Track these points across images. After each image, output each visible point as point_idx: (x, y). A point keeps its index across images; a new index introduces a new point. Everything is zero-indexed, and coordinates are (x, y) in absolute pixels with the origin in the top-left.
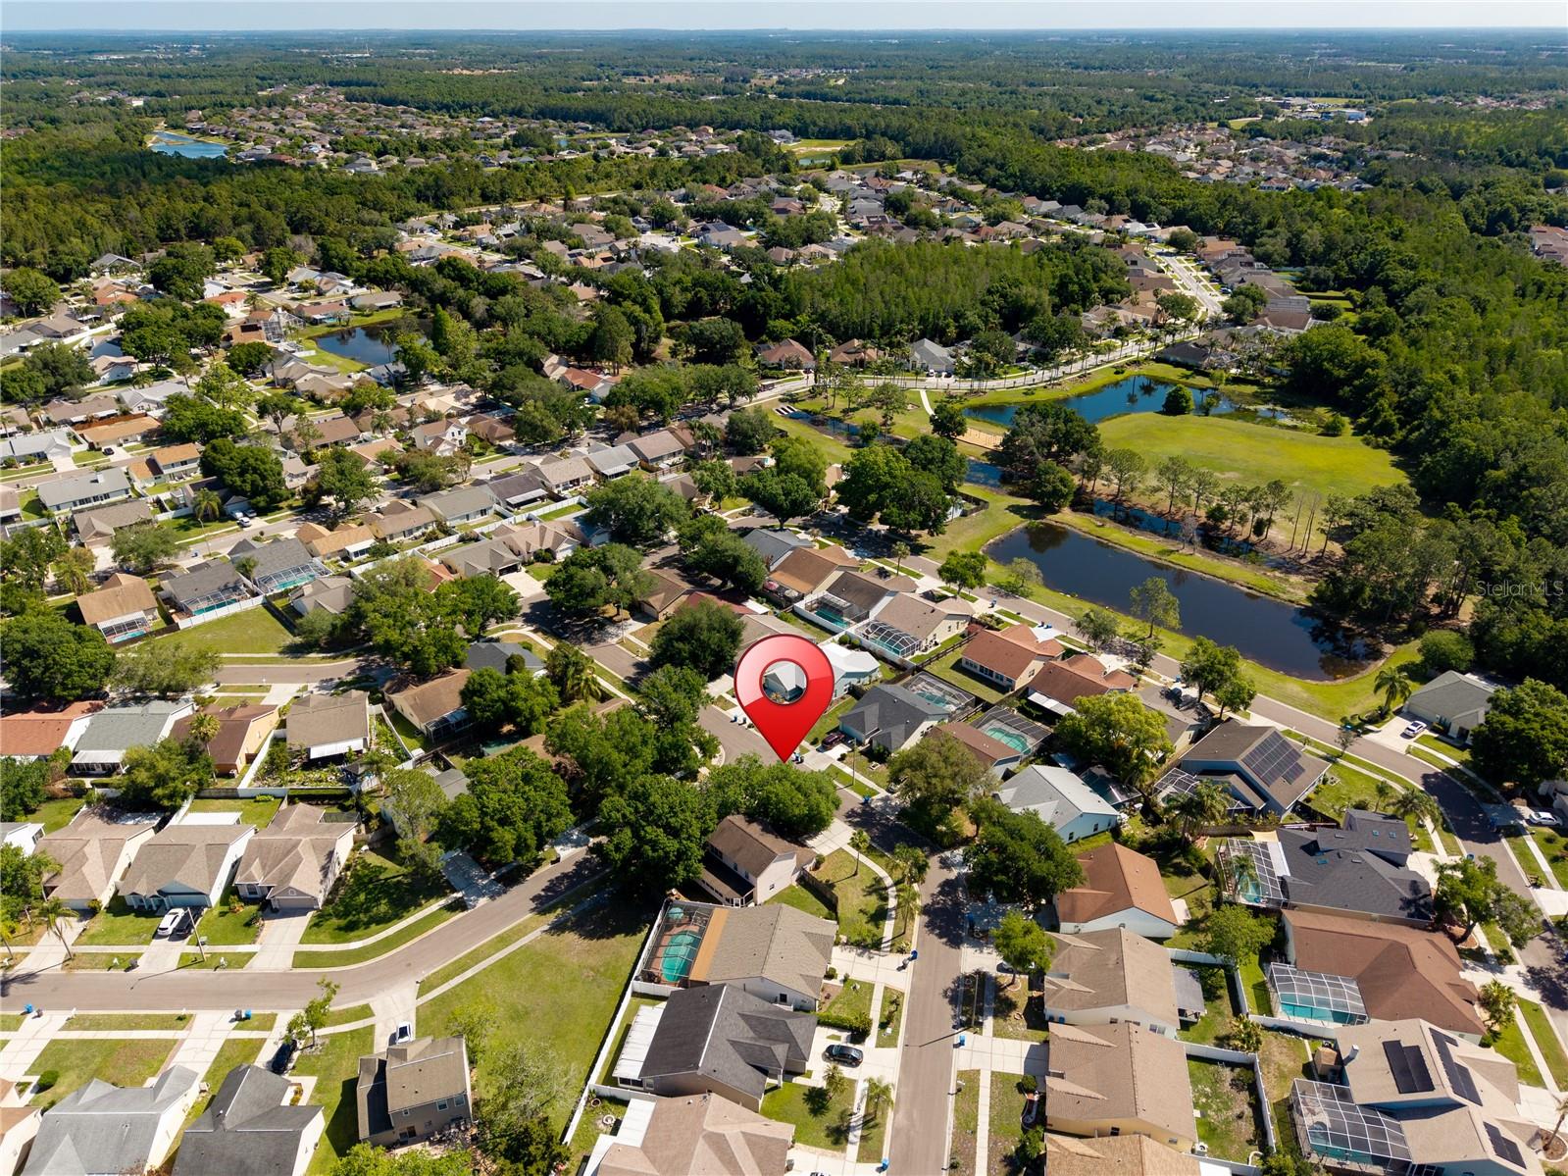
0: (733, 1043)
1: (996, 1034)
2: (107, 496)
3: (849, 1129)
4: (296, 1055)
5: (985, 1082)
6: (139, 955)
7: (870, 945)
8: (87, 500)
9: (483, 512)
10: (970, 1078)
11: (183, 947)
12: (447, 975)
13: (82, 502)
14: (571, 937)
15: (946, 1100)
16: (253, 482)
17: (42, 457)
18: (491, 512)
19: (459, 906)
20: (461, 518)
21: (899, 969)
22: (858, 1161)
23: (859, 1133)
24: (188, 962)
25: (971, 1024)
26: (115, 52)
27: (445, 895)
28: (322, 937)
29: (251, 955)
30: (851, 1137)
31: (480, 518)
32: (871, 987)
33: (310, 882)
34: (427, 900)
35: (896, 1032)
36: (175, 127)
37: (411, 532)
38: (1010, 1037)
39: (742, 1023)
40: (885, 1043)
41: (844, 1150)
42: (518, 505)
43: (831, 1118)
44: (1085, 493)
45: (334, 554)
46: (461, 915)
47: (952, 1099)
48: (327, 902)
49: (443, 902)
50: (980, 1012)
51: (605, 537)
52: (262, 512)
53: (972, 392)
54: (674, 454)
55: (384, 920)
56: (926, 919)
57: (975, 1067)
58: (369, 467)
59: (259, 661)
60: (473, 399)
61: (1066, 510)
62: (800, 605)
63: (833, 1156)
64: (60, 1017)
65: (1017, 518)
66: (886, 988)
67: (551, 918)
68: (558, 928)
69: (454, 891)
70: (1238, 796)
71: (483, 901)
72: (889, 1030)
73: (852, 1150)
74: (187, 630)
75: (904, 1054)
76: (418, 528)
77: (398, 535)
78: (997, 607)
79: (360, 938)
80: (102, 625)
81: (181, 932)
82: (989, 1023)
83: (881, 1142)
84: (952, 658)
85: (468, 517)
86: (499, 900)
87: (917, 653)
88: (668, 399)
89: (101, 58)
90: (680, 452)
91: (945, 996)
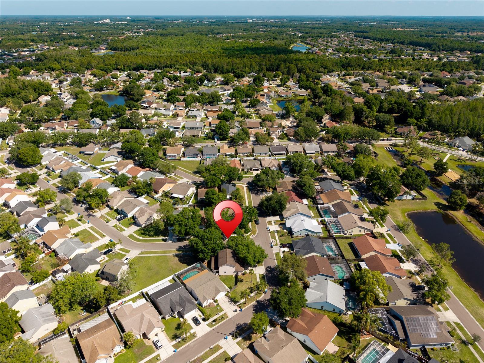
0: (171, 300)
1: (238, 343)
2: (197, 128)
3: (179, 337)
4: (111, 253)
5: (221, 351)
6: (110, 221)
7: (233, 300)
8: (193, 128)
9: (266, 154)
10: (219, 348)
11: (118, 223)
12: (147, 253)
13: (192, 128)
14: (177, 259)
15: (207, 348)
16: (220, 132)
17: (196, 116)
18: (268, 154)
19: (165, 240)
20: (259, 154)
21: (234, 311)
22: (172, 346)
23: (180, 340)
24: (116, 226)
25: (235, 336)
26: (308, 21)
27: (165, 236)
28: (137, 233)
29: (125, 230)
30: (177, 340)
31: (264, 155)
32: (223, 310)
33: (142, 221)
34: (161, 236)
35: (215, 325)
36: (302, 42)
37: (245, 154)
38: (239, 346)
39: (178, 297)
40: (210, 325)
41: (172, 341)
42: (276, 154)
43: (178, 332)
44: (478, 208)
45: (223, 154)
46: (164, 242)
47: (208, 349)
48: (145, 227)
49: (163, 238)
50: (240, 335)
51: (288, 169)
52: (221, 140)
53: (471, 160)
54: (333, 152)
55: (150, 236)
56: (256, 304)
57: (222, 346)
58: (252, 135)
59: (187, 172)
60: (295, 124)
61: (462, 212)
62: (319, 206)
63: (169, 341)
64: (90, 225)
65: (436, 207)
66: (225, 313)
67: (178, 252)
68: (176, 256)
69: (168, 237)
70: (395, 329)
71: (170, 242)
72: (214, 323)
73: (174, 342)
74: (182, 161)
75: (211, 331)
76: (247, 153)
77: (241, 153)
78: (389, 232)
79: (142, 237)
80: (168, 155)
81: (119, 220)
82: (239, 339)
83: (182, 346)
84: (351, 241)
85: (261, 154)
86: (174, 243)
87: (342, 234)
88: (343, 135)
89: (304, 23)
90: (336, 152)
91: (237, 325)
